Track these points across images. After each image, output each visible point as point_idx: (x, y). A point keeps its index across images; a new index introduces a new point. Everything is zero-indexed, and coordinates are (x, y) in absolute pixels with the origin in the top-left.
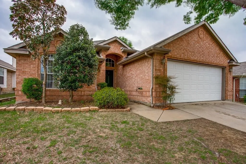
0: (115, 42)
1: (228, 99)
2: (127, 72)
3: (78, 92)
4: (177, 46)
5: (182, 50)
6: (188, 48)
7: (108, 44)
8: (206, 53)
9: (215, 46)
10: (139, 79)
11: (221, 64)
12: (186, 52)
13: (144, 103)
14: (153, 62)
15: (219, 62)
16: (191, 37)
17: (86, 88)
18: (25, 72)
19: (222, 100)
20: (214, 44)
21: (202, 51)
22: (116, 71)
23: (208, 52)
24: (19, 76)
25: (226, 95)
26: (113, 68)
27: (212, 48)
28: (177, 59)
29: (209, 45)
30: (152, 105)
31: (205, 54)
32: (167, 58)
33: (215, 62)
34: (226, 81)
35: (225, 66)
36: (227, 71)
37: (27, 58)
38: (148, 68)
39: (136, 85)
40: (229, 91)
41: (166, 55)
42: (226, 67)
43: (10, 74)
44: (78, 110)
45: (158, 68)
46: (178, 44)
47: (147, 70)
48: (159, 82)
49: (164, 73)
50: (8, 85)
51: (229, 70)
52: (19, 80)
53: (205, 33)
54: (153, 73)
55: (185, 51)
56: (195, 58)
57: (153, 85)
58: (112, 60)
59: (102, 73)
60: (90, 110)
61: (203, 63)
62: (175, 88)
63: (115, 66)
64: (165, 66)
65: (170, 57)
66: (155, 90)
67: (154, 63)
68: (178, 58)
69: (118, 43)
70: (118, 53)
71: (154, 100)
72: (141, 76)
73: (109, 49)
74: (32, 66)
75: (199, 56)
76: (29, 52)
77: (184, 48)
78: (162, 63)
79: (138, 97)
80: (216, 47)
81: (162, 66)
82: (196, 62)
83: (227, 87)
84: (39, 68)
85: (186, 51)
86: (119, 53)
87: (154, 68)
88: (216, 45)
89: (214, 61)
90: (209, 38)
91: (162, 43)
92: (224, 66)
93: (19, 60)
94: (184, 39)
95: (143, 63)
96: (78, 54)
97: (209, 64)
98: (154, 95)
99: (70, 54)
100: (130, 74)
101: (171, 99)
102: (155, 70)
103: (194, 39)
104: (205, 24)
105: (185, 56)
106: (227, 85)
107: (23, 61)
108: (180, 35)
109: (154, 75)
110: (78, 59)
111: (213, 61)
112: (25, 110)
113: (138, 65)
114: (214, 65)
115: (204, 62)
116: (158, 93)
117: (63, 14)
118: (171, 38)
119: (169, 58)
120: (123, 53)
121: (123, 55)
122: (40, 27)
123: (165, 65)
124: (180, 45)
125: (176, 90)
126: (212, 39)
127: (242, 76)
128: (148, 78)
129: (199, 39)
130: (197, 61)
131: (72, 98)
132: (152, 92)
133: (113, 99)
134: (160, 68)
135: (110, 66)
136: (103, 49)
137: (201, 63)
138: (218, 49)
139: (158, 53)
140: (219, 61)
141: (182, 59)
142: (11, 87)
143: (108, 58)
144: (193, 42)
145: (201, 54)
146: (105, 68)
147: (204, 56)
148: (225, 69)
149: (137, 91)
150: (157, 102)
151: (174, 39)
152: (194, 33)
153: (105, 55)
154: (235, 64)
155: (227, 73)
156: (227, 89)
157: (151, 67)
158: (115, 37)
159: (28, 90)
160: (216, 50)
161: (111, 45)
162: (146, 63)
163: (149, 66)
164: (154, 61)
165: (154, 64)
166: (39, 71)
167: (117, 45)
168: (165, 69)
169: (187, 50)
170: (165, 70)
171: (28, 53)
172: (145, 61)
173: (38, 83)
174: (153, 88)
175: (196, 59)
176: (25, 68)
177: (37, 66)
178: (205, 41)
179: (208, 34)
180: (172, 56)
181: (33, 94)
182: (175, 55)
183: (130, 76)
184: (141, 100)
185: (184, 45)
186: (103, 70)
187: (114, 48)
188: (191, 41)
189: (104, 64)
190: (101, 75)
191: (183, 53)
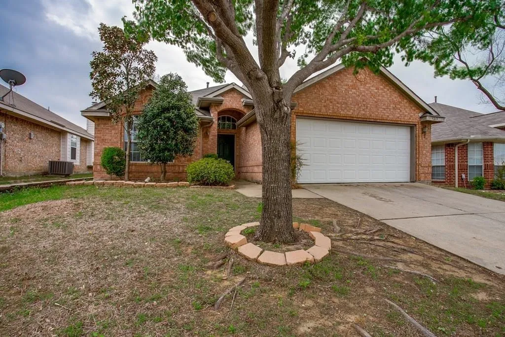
0: (233, 91)
1: (422, 179)
2: (250, 137)
3: (175, 167)
4: (314, 95)
5: (323, 101)
6: (335, 98)
7: (221, 95)
8: (371, 103)
11: (403, 120)
12: (331, 104)
15: (400, 118)
16: (340, 80)
18: (105, 140)
19: (412, 182)
20: (388, 88)
21: (363, 101)
22: (238, 136)
23: (376, 102)
24: (98, 146)
25: (418, 173)
26: (233, 131)
27: (384, 94)
28: (313, 115)
29: (376, 91)
31: (369, 105)
32: (296, 115)
33: (391, 117)
34: (416, 149)
35: (415, 123)
36: (417, 132)
37: (107, 122)
40: (422, 165)
41: (293, 111)
42: (416, 125)
43: (84, 144)
44: (165, 185)
46: (315, 93)
50: (81, 161)
51: (422, 129)
52: (97, 151)
55: (328, 102)
56: (348, 113)
58: (232, 118)
59: (212, 139)
60: (179, 186)
63: (237, 128)
65: (301, 113)
68: (315, 114)
69: (236, 93)
70: (237, 108)
73: (222, 103)
74: (113, 132)
75: (356, 109)
76: (111, 114)
77: (326, 98)
80: (392, 93)
83: (417, 160)
84: (123, 134)
85: (331, 102)
86: (239, 107)
89: (388, 116)
92: (412, 123)
93: (98, 125)
94: (326, 85)
96: (168, 115)
99: (158, 115)
103: (346, 83)
105: (330, 110)
106: (418, 156)
107: (102, 126)
110: (167, 122)
111: (386, 117)
112: (104, 184)
117: (152, 61)
119: (299, 114)
120: (245, 108)
121: (245, 111)
122: (123, 82)
123: (292, 126)
124: (320, 95)
126: (384, 81)
127: (469, 141)
129: (356, 82)
130: (353, 117)
131: (165, 175)
133: (209, 173)
135: (230, 128)
136: (213, 103)
138: (396, 96)
140: (399, 115)
141: (323, 115)
142: (86, 164)
144: (346, 87)
145: (360, 105)
146: (217, 132)
147: (367, 108)
148: (415, 128)
151: (306, 86)
152: (345, 73)
153: (216, 113)
154: (431, 119)
155: (419, 135)
156: (418, 162)
158: (232, 83)
159: (109, 162)
160: (393, 97)
161: (225, 97)
166: (122, 138)
167: (235, 95)
170: (292, 133)
171: (108, 115)
173: (120, 154)
175: (350, 114)
176: (106, 135)
177: (120, 132)
178: (370, 84)
180: (305, 112)
181: (114, 168)
182: (311, 110)
185: (326, 94)
186: (213, 136)
187: (230, 101)
188: (340, 86)
189: (215, 125)
190: (210, 143)
191: (325, 106)
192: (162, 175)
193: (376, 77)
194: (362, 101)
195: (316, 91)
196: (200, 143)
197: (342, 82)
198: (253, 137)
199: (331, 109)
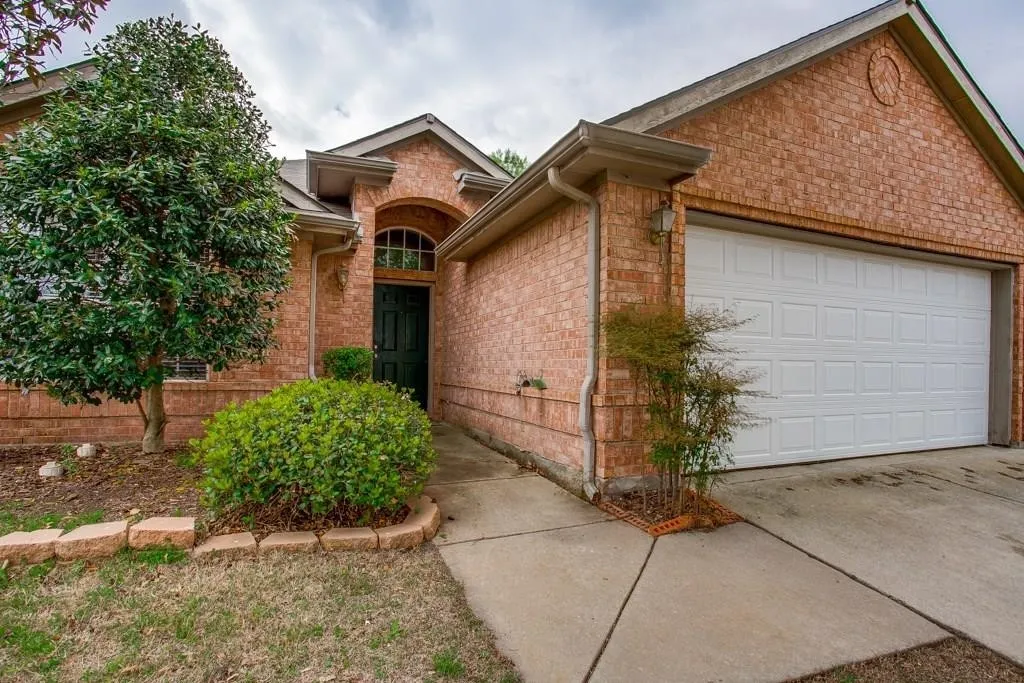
0: (427, 141)
2: (482, 294)
3: (212, 398)
4: (747, 136)
5: (775, 162)
6: (811, 153)
7: (390, 150)
8: (910, 185)
9: (959, 151)
10: (528, 330)
11: (989, 248)
12: (799, 176)
13: (553, 470)
14: (598, 227)
15: (982, 239)
16: (827, 92)
17: (252, 377)
19: (994, 445)
20: (953, 137)
22: (440, 289)
23: (923, 183)
25: (1019, 417)
26: (425, 275)
27: (944, 156)
28: (744, 213)
29: (925, 144)
30: (591, 491)
31: (904, 192)
32: (688, 209)
33: (960, 235)
35: (1014, 260)
38: (571, 265)
39: (518, 363)
41: (678, 187)
42: (1016, 265)
45: (628, 265)
46: (751, 129)
47: (569, 279)
48: (627, 350)
49: (668, 292)
53: (905, 70)
54: (598, 291)
55: (790, 167)
56: (848, 213)
57: (597, 369)
58: (423, 236)
59: (356, 298)
60: (127, 549)
61: (894, 240)
62: (733, 391)
63: (439, 265)
64: (670, 251)
65: (702, 199)
66: (608, 398)
67: (604, 232)
68: (752, 208)
69: (440, 149)
70: (440, 199)
71: (602, 459)
72: (541, 311)
73: (389, 180)
75: (870, 202)
77: (785, 153)
78: (652, 232)
79: (527, 428)
80: (964, 156)
81: (654, 253)
82: (853, 232)
85: (800, 169)
86: (446, 197)
87: (604, 263)
88: (964, 141)
89: (953, 232)
90: (928, 101)
91: (652, 110)
92: (1008, 259)
94: (784, 101)
95: (550, 240)
97: (929, 246)
98: (601, 428)
100: (493, 301)
101: (705, 457)
102: (610, 276)
103: (844, 103)
104: (907, 14)
105: (795, 196)
106: (1021, 364)
108: (764, 71)
109: (603, 309)
111: (948, 233)
113: (528, 256)
114: (953, 251)
115: (897, 235)
116: (628, 417)
118: (711, 85)
119: (698, 205)
120: (466, 200)
121: (465, 207)
123: (674, 248)
124: (765, 135)
125: (740, 400)
126: (943, 112)
128: (569, 325)
129: (870, 103)
130: (862, 229)
131: (159, 433)
132: (592, 409)
134: (641, 267)
135: (415, 267)
137: (881, 238)
138: (974, 166)
139: (627, 174)
140: (978, 231)
141: (775, 213)
143: (405, 228)
144: (843, 120)
145: (881, 188)
146: (371, 274)
147: (900, 201)
148: (1013, 275)
149: (519, 393)
150: (621, 471)
151: (729, 90)
152: (843, 69)
153: (372, 211)
157: (589, 260)
158: (424, 117)
160: (966, 171)
161: (405, 159)
162: (563, 240)
163: (575, 254)
164: (604, 219)
165: (604, 243)
167: (435, 157)
168: (669, 270)
169: (801, 162)
170: (672, 275)
172: (556, 226)
174: (595, 385)
175: (855, 215)
178: (908, 117)
179: (924, 82)
180: (718, 196)
182: (735, 192)
183: (493, 316)
184: (539, 450)
185: (784, 136)
186: (362, 286)
187: (418, 174)
188: (826, 114)
189: (366, 252)
190: (349, 311)
191: (781, 182)
192: (149, 434)
193: (925, 97)
194: (886, 173)
195: (752, 119)
196: (308, 310)
197: (832, 99)
198: (495, 294)
199: (801, 195)
